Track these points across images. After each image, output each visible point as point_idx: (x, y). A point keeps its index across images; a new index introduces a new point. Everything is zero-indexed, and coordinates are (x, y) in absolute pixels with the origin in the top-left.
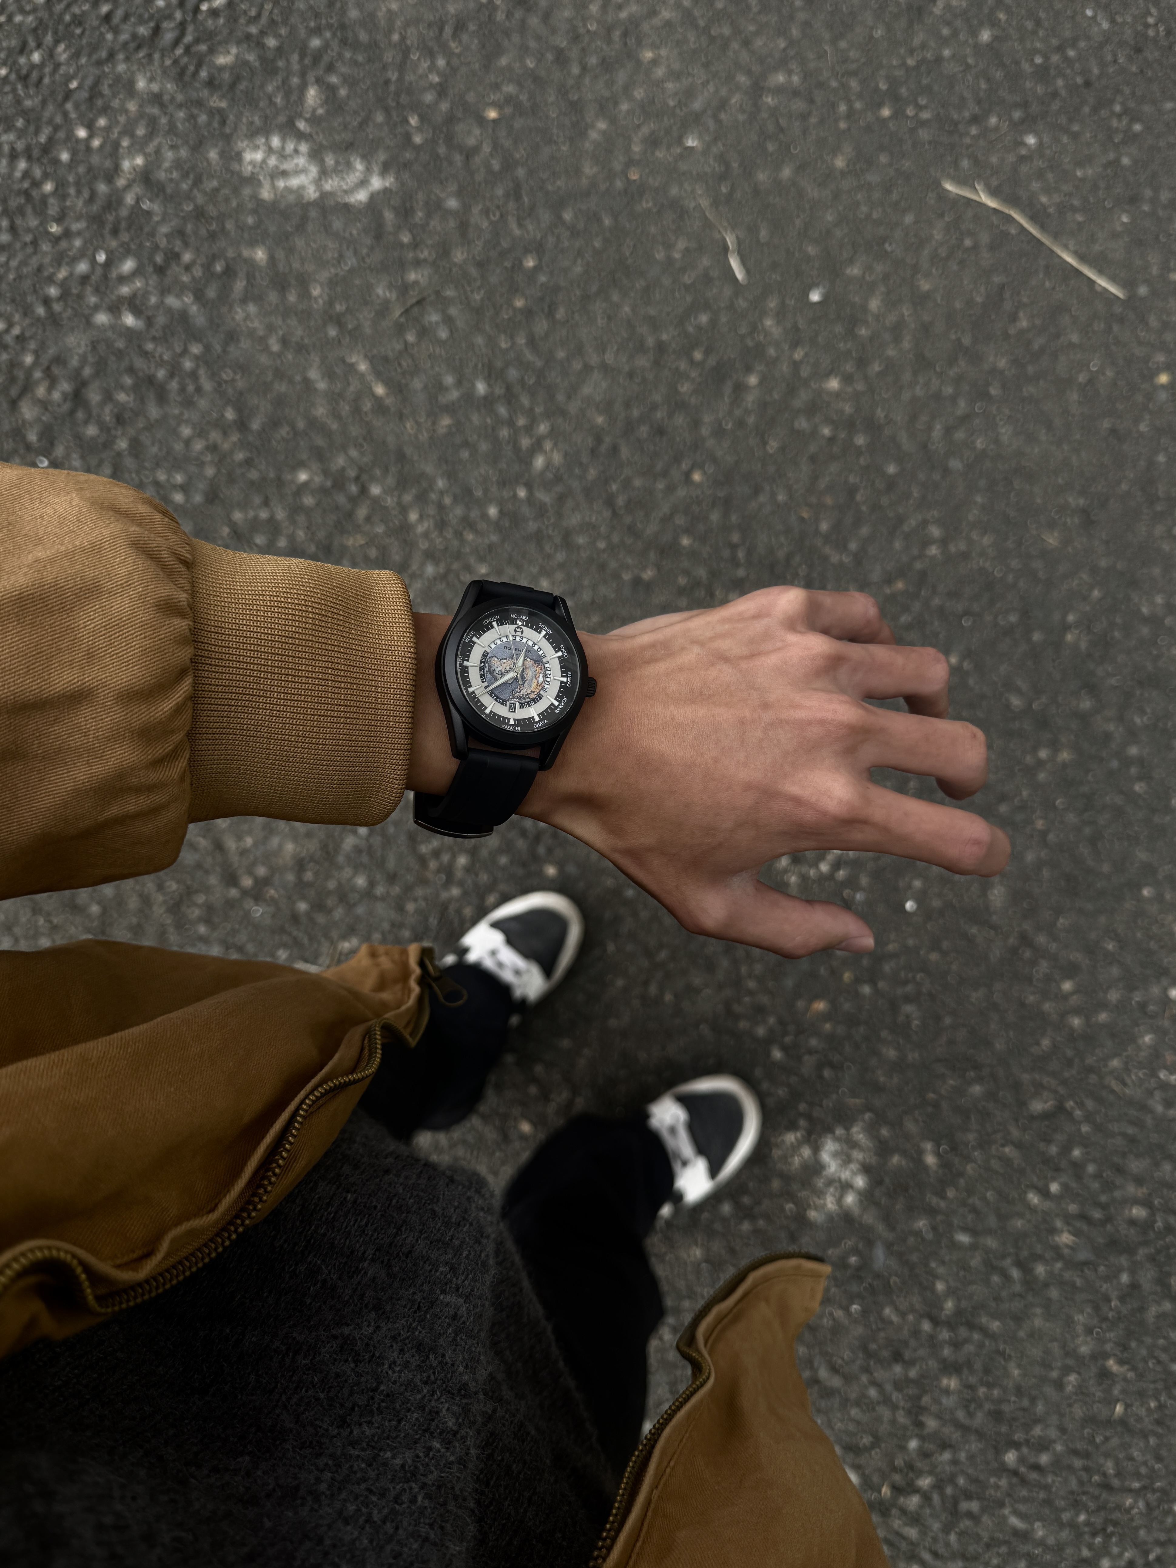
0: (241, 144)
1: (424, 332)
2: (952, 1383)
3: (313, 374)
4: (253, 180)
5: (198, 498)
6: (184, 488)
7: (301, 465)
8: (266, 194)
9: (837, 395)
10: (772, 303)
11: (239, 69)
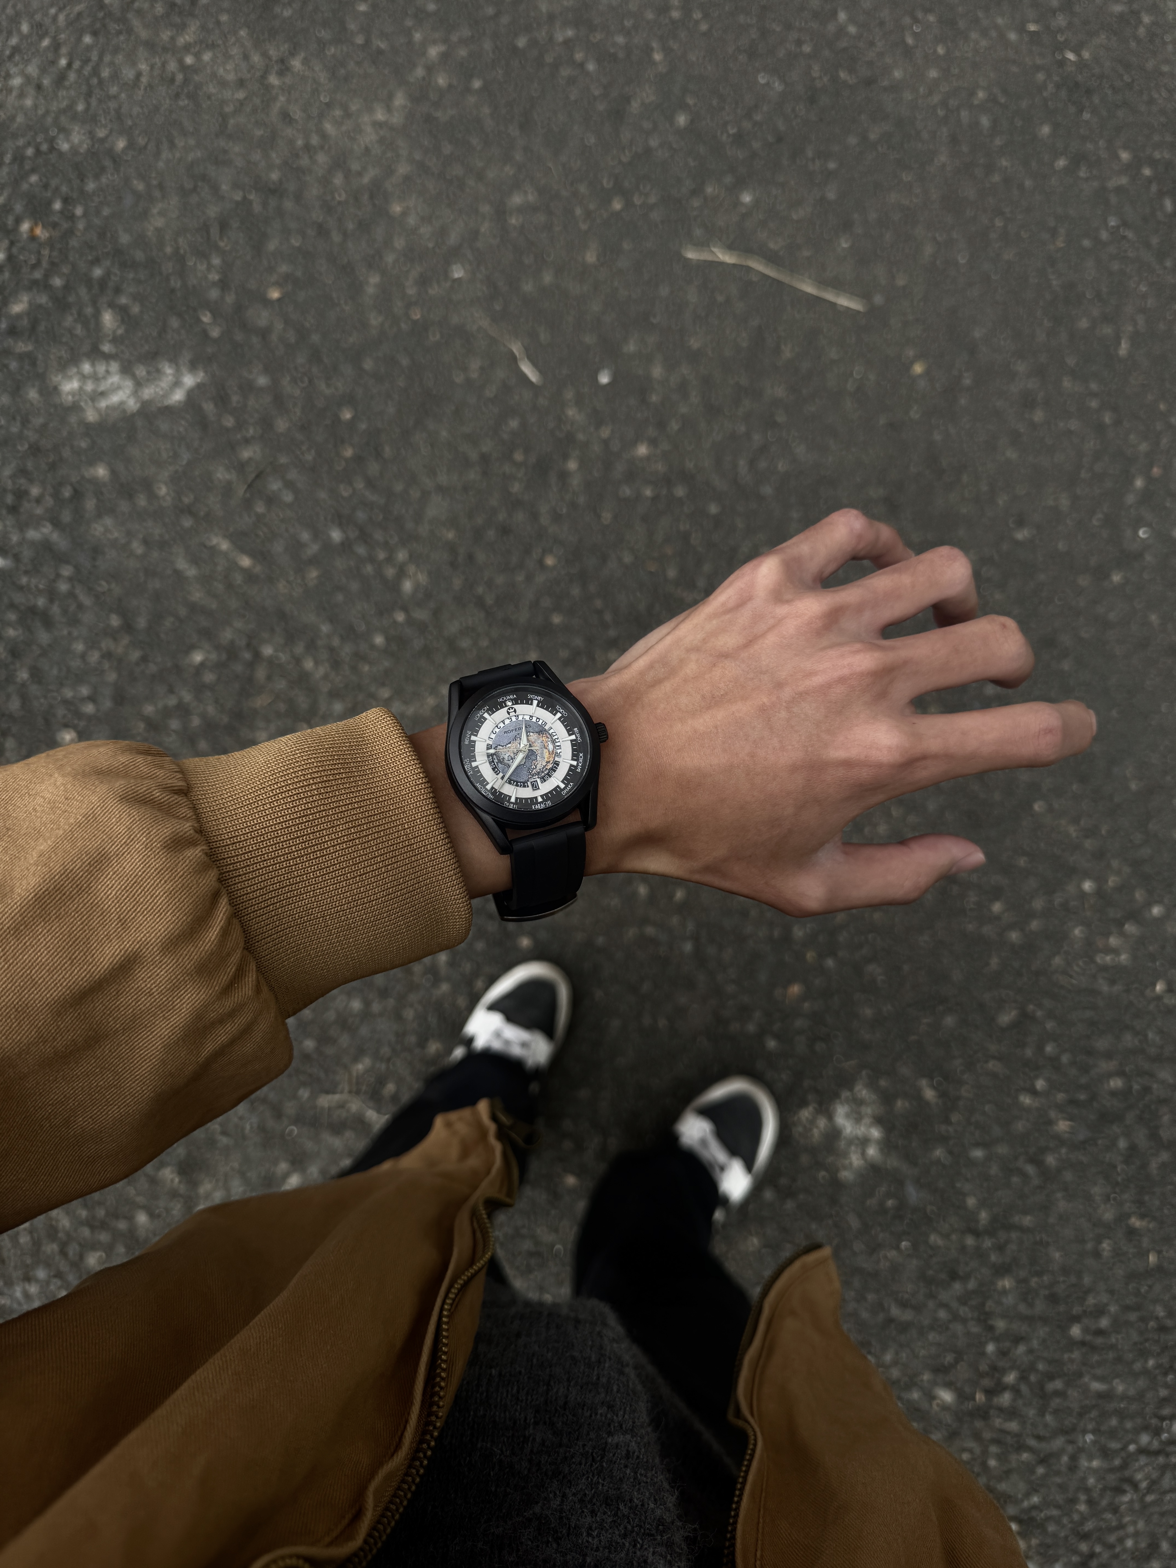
0: (56, 378)
1: (271, 500)
2: (1006, 1283)
3: (182, 564)
4: (76, 407)
5: (108, 704)
6: (92, 699)
7: (193, 647)
8: (91, 416)
9: (648, 458)
10: (569, 394)
11: (34, 314)
